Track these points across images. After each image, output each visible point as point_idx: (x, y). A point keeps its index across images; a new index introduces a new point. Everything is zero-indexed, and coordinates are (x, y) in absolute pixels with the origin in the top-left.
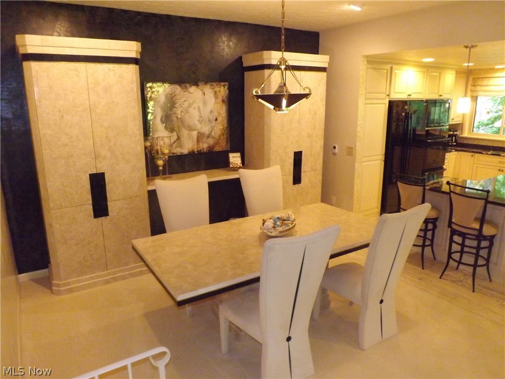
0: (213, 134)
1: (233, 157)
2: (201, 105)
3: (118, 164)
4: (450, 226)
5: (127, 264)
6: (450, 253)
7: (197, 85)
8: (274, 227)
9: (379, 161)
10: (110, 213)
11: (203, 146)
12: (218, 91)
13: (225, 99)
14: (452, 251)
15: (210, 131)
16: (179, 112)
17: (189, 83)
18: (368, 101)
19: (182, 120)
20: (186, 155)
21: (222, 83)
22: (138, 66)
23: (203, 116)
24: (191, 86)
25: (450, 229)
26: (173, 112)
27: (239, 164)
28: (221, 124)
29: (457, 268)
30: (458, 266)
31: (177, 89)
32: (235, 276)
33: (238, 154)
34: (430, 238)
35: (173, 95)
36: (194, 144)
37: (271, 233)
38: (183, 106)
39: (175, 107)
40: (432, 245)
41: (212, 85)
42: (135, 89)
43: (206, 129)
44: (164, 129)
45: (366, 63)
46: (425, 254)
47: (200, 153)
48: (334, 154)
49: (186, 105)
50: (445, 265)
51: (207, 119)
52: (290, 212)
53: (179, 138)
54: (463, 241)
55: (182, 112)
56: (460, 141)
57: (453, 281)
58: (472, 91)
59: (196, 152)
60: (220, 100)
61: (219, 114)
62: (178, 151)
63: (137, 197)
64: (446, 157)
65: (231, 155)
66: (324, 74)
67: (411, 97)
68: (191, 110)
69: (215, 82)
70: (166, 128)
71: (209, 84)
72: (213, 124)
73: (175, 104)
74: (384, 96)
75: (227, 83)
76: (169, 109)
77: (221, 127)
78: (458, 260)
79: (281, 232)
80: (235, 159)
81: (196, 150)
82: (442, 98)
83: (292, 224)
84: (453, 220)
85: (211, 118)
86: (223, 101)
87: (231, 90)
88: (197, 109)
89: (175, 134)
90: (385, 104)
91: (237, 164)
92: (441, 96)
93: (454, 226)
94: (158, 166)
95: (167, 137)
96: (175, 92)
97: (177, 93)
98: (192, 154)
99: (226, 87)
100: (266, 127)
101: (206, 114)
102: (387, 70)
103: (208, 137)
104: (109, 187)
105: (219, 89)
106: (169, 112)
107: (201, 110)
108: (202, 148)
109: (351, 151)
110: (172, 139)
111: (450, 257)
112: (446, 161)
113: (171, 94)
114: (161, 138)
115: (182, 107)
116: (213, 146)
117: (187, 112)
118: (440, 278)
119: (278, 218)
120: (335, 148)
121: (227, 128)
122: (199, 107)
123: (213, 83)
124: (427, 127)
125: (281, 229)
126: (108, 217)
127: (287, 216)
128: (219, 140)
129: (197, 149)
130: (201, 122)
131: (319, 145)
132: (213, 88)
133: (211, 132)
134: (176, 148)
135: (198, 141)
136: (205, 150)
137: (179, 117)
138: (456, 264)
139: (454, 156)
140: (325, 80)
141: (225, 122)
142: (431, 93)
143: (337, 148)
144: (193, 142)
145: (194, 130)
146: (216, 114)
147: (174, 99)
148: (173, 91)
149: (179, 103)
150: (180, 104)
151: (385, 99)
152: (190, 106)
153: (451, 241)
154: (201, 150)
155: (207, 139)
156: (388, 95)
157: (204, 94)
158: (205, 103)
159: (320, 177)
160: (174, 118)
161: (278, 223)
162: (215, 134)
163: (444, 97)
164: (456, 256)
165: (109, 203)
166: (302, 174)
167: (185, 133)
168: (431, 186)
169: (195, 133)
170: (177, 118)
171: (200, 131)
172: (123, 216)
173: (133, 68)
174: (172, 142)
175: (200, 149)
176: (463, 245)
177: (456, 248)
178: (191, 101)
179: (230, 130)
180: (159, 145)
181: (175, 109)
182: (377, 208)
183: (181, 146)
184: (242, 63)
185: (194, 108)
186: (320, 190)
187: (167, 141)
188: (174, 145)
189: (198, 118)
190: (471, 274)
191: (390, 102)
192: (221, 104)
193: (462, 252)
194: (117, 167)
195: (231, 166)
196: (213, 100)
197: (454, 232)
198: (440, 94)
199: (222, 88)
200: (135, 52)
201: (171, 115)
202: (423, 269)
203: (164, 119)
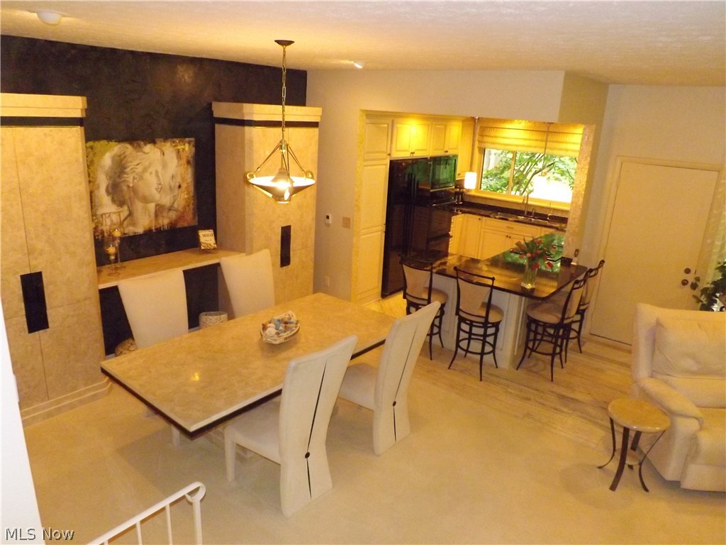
0: (176, 205)
1: (204, 236)
2: (160, 169)
3: (60, 259)
4: (457, 313)
5: (75, 388)
6: (458, 341)
7: (153, 142)
8: (278, 334)
9: (380, 233)
10: (50, 325)
11: (163, 221)
12: (181, 150)
13: (191, 159)
14: (460, 338)
15: (172, 202)
16: (131, 179)
17: (143, 140)
18: (366, 163)
19: (134, 190)
20: (140, 235)
21: (187, 139)
22: (83, 128)
23: (162, 183)
24: (145, 145)
25: (457, 317)
26: (122, 180)
27: (213, 245)
28: (186, 192)
29: (465, 356)
30: (466, 354)
31: (127, 148)
32: (247, 396)
33: (211, 232)
34: (438, 325)
35: (122, 156)
36: (152, 220)
37: (276, 340)
38: (136, 170)
39: (125, 173)
40: (439, 333)
41: (174, 142)
42: (81, 160)
43: (166, 200)
44: (110, 202)
45: (365, 117)
46: (433, 342)
47: (159, 231)
48: (328, 225)
49: (140, 169)
50: (453, 354)
51: (168, 187)
52: (290, 312)
53: (130, 214)
54: (471, 329)
55: (134, 178)
56: (467, 200)
57: (462, 371)
58: (479, 142)
59: (154, 231)
60: (184, 161)
61: (183, 179)
62: (131, 230)
63: (85, 299)
64: (452, 221)
65: (202, 233)
66: (315, 131)
67: (414, 155)
68: (147, 175)
69: (176, 137)
70: (113, 201)
71: (170, 140)
72: (176, 192)
73: (125, 168)
74: (385, 155)
75: (192, 139)
76: (117, 175)
77: (186, 196)
78: (465, 348)
79: (286, 338)
80: (206, 237)
81: (153, 229)
82: (447, 154)
83: (296, 327)
84: (461, 307)
85: (172, 184)
86: (188, 162)
87: (198, 146)
88: (154, 172)
89: (125, 208)
90: (386, 165)
91: (210, 245)
92: (446, 152)
93: (461, 314)
94: (108, 255)
95: (115, 213)
96: (124, 153)
97: (127, 154)
98: (148, 233)
99: (192, 144)
100: (247, 198)
101: (166, 180)
102: (388, 125)
103: (170, 210)
104: (48, 290)
105: (183, 147)
106: (118, 180)
107: (160, 175)
108: (162, 224)
109: (347, 222)
110: (122, 215)
111: (458, 346)
112: (452, 226)
113: (120, 156)
114: (107, 215)
115: (134, 172)
116: (176, 221)
117: (141, 178)
118: (449, 368)
119: (279, 320)
120: (328, 217)
121: (194, 196)
122: (157, 172)
123: (175, 140)
124: (432, 189)
125: (285, 335)
126: (48, 330)
127: (287, 316)
128: (183, 213)
129: (155, 226)
130: (160, 190)
131: (310, 218)
132: (175, 146)
133: (174, 203)
134: (127, 226)
135: (156, 215)
136: (166, 227)
137: (131, 185)
138: (464, 353)
139: (461, 219)
140: (316, 138)
141: (192, 189)
142: (436, 149)
143: (330, 218)
144: (150, 216)
145: (151, 202)
146: (179, 180)
147: (123, 162)
148: (122, 152)
149: (132, 167)
150: (132, 169)
151: (385, 159)
152: (145, 170)
153: (459, 329)
154: (160, 228)
155: (168, 212)
156: (389, 155)
157: (164, 154)
158: (164, 165)
159: (312, 255)
160: (125, 188)
161: (281, 328)
162: (178, 205)
163: (450, 153)
164: (464, 344)
165: (49, 312)
166: (291, 253)
167: (139, 206)
168: (438, 268)
169: (152, 206)
170: (128, 187)
171: (159, 203)
172: (69, 327)
173: (77, 131)
174: (122, 220)
175: (158, 226)
176: (470, 333)
177: (463, 335)
178: (147, 164)
179: (198, 198)
180: (104, 224)
181: (126, 176)
182: (378, 287)
183: (134, 224)
184: (212, 113)
185: (151, 173)
186: (312, 271)
187: (115, 218)
188: (125, 223)
189: (155, 186)
190: (479, 361)
191: (391, 161)
192: (186, 166)
193: (469, 339)
194: (59, 263)
195: (203, 248)
196: (175, 161)
197: (462, 320)
198: (446, 150)
199: (187, 145)
200: (80, 110)
201: (119, 183)
202: (431, 359)
203: (110, 190)
